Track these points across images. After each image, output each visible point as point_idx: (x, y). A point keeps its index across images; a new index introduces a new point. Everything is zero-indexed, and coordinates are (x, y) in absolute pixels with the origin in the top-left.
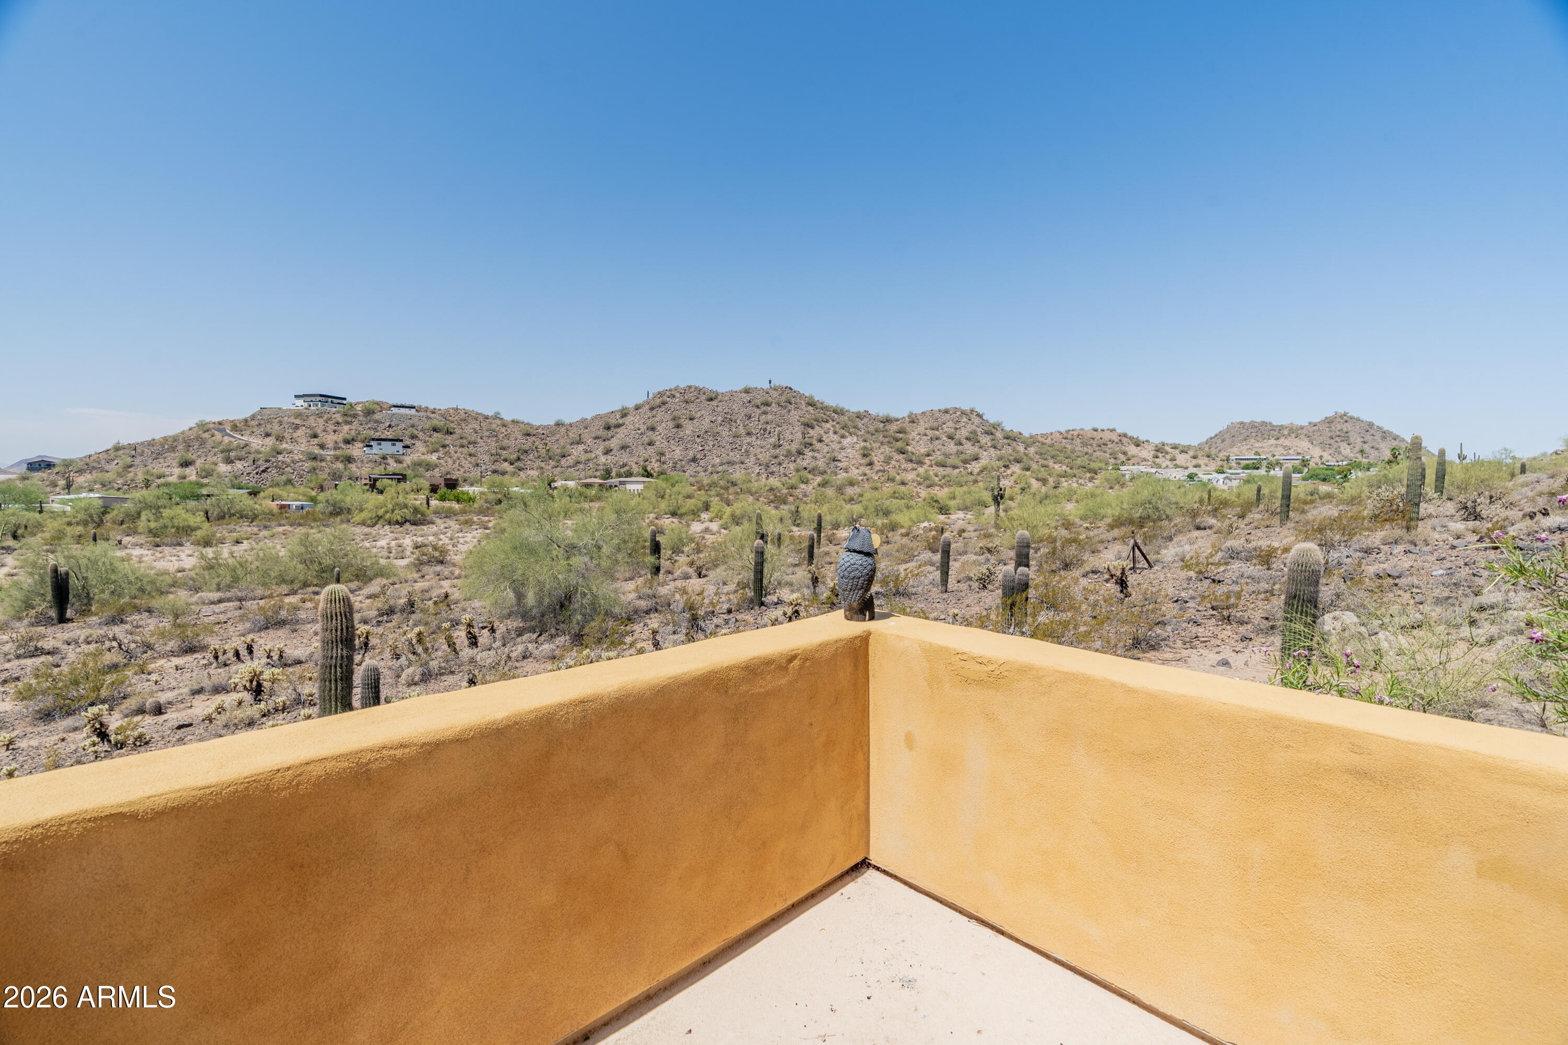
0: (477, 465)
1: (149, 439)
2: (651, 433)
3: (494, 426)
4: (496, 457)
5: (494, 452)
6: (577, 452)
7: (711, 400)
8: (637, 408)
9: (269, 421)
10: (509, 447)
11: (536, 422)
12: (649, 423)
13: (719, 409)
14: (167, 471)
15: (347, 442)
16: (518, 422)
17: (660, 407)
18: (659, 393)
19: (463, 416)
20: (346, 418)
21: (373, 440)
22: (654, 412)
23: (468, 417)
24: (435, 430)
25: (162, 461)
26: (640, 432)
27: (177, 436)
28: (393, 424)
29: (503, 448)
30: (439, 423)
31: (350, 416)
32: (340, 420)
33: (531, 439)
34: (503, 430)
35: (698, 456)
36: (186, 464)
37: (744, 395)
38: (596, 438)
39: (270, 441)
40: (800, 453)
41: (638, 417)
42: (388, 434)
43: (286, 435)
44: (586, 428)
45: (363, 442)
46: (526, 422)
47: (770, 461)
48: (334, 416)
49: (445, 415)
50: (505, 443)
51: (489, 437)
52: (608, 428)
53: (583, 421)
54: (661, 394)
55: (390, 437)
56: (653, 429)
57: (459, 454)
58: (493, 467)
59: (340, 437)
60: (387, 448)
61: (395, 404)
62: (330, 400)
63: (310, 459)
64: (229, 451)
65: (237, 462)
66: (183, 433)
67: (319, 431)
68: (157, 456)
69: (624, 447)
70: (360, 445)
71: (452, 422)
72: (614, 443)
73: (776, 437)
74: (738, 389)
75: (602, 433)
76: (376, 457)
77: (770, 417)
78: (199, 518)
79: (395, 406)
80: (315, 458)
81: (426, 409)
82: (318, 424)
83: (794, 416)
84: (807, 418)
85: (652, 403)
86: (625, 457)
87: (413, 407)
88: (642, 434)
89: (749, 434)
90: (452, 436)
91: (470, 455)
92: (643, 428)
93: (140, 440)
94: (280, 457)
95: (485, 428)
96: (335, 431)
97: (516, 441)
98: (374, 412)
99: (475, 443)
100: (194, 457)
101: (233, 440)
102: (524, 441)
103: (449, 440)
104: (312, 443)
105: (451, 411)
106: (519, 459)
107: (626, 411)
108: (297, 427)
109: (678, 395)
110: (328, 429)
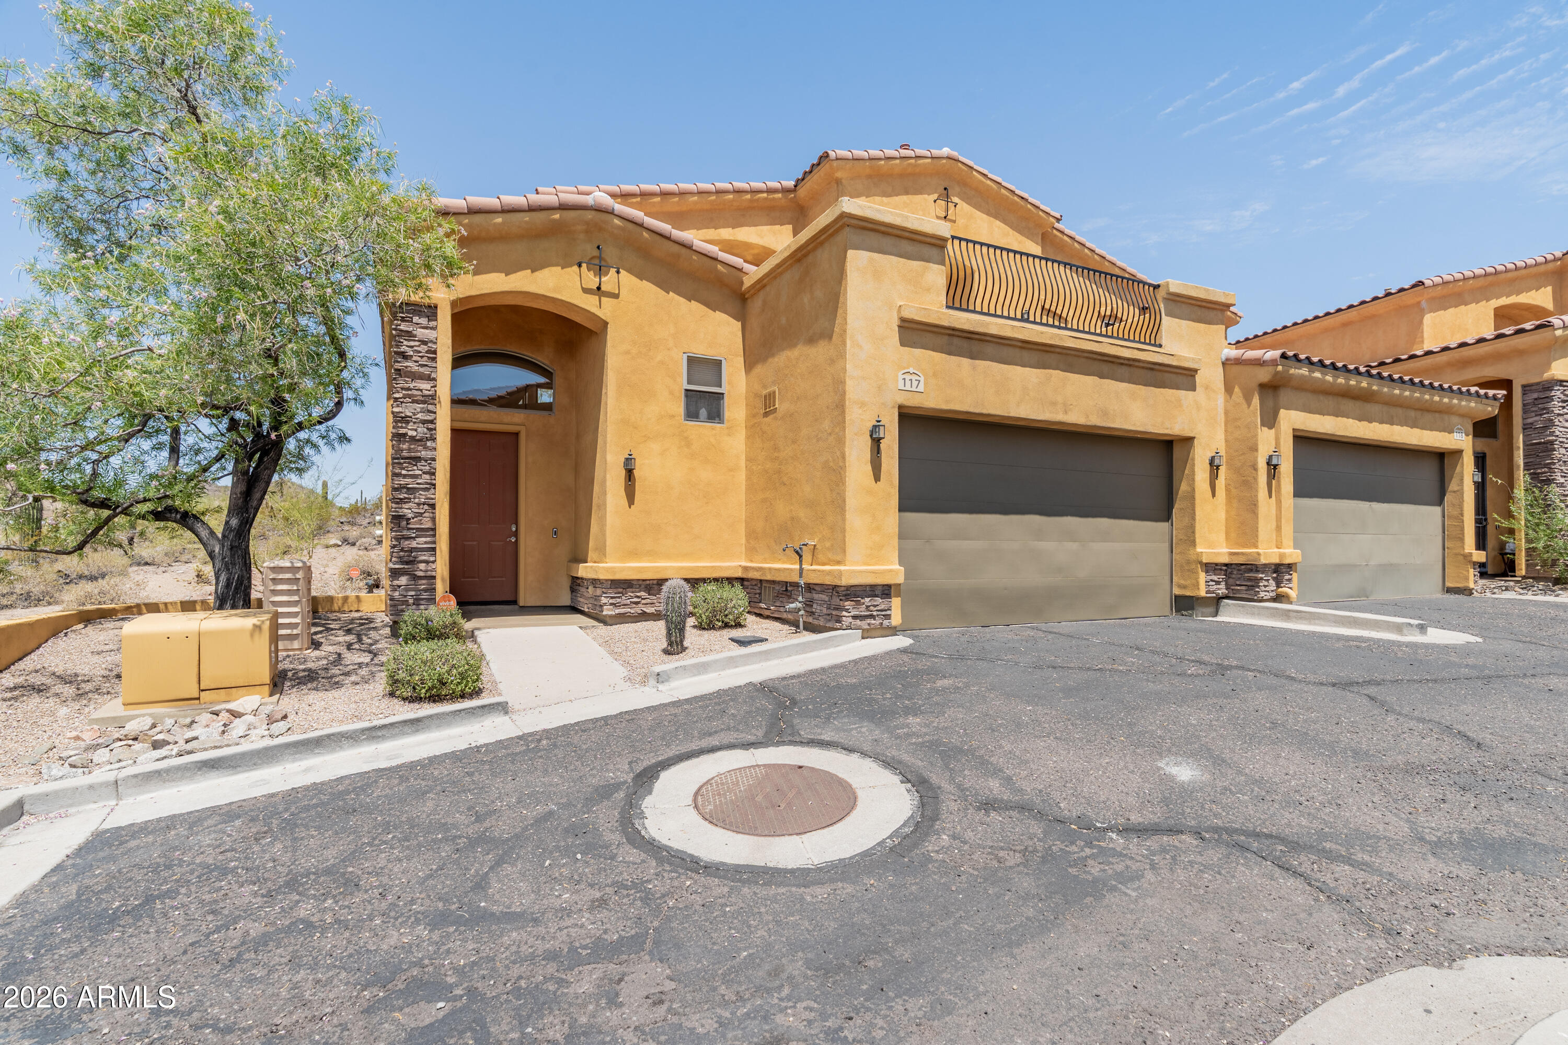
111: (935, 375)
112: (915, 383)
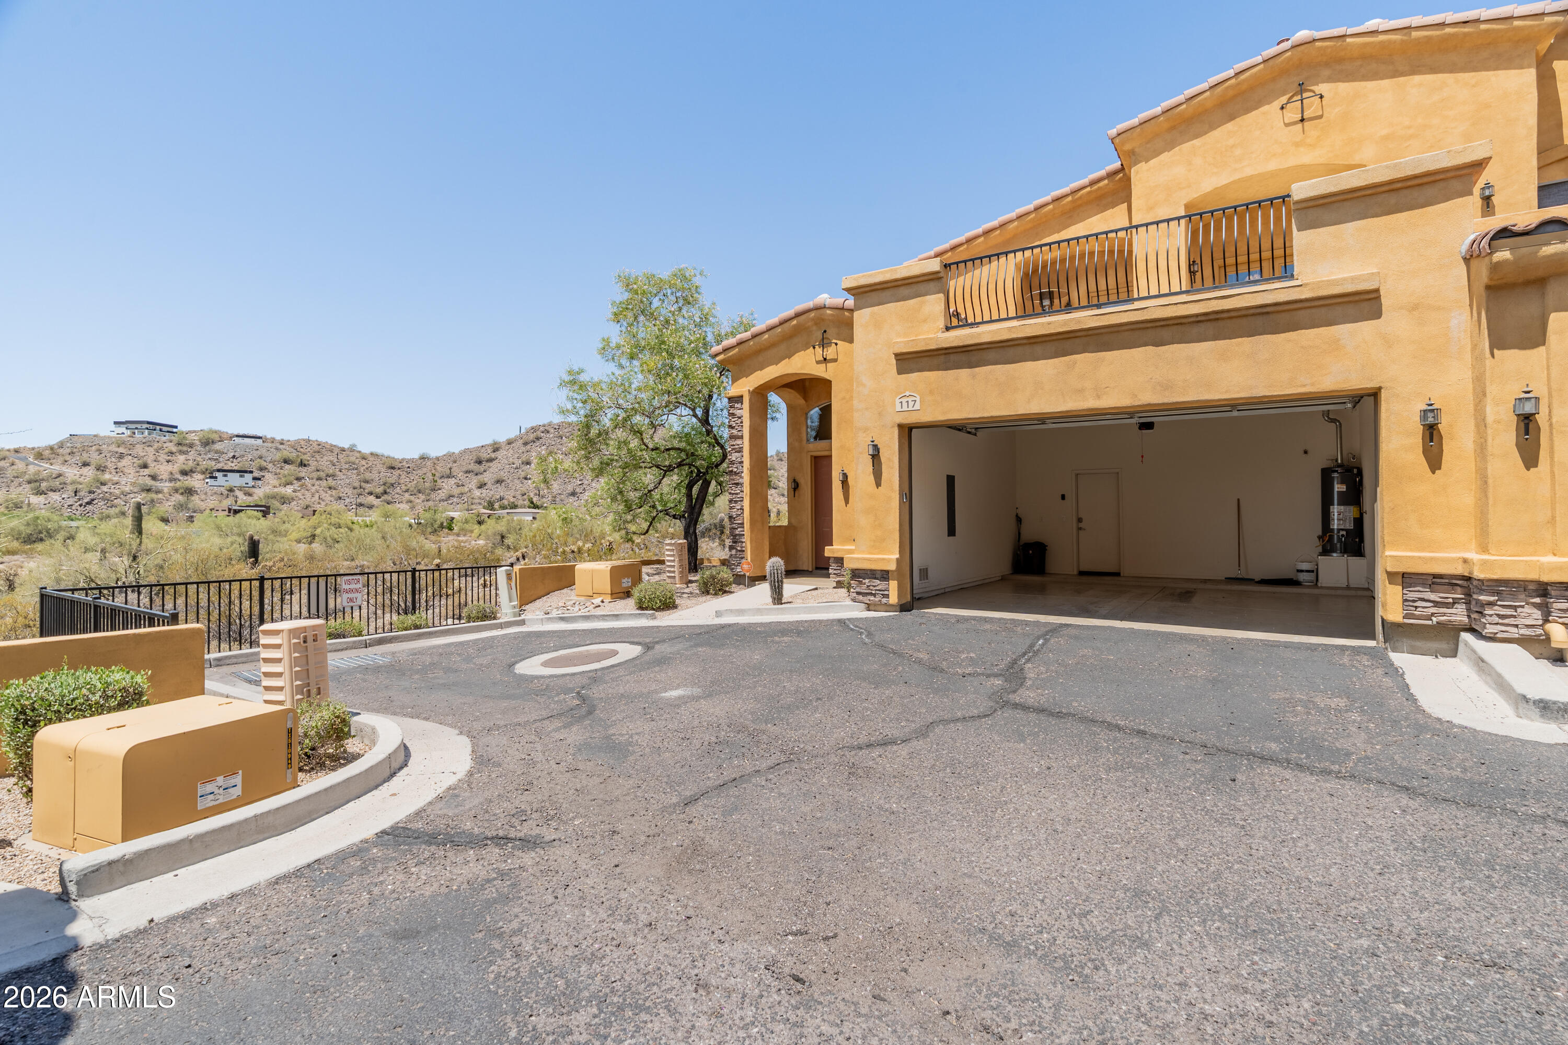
0: (340, 498)
2: (526, 467)
3: (352, 459)
4: (359, 490)
5: (357, 484)
6: (448, 486)
8: (510, 442)
9: (84, 449)
10: (372, 480)
11: (399, 456)
12: (524, 458)
15: (184, 473)
16: (378, 455)
17: (533, 442)
18: (531, 428)
19: (317, 448)
20: (180, 447)
21: (219, 471)
22: (528, 447)
23: (321, 449)
24: (286, 461)
26: (514, 466)
28: (237, 455)
29: (367, 482)
30: (293, 455)
31: (186, 445)
32: (174, 449)
33: (396, 472)
34: (364, 462)
35: (578, 490)
38: (467, 472)
39: (89, 471)
41: (511, 452)
42: (233, 465)
43: (109, 465)
44: (455, 462)
45: (203, 473)
46: (387, 455)
48: (165, 445)
49: (296, 446)
50: (368, 476)
51: (349, 470)
52: (479, 462)
53: (450, 455)
54: (534, 429)
55: (236, 468)
56: (528, 463)
57: (316, 487)
58: (359, 500)
59: (176, 468)
60: (234, 480)
61: (236, 433)
62: (158, 428)
63: (143, 490)
64: (38, 481)
65: (52, 494)
67: (149, 462)
69: (499, 481)
70: (201, 477)
71: (305, 454)
72: (487, 477)
75: (474, 467)
76: (223, 489)
79: (238, 436)
80: (149, 490)
81: (273, 440)
82: (149, 454)
85: (525, 438)
86: (502, 491)
87: (260, 438)
88: (517, 468)
90: (306, 468)
91: (330, 488)
92: (518, 463)
94: (105, 489)
95: (343, 461)
96: (168, 461)
97: (379, 475)
98: (213, 442)
99: (333, 476)
101: (40, 468)
102: (389, 474)
103: (303, 472)
104: (141, 474)
105: (302, 443)
106: (385, 492)
107: (498, 446)
108: (121, 456)
109: (552, 431)
110: (159, 459)
111: (931, 392)
112: (911, 404)
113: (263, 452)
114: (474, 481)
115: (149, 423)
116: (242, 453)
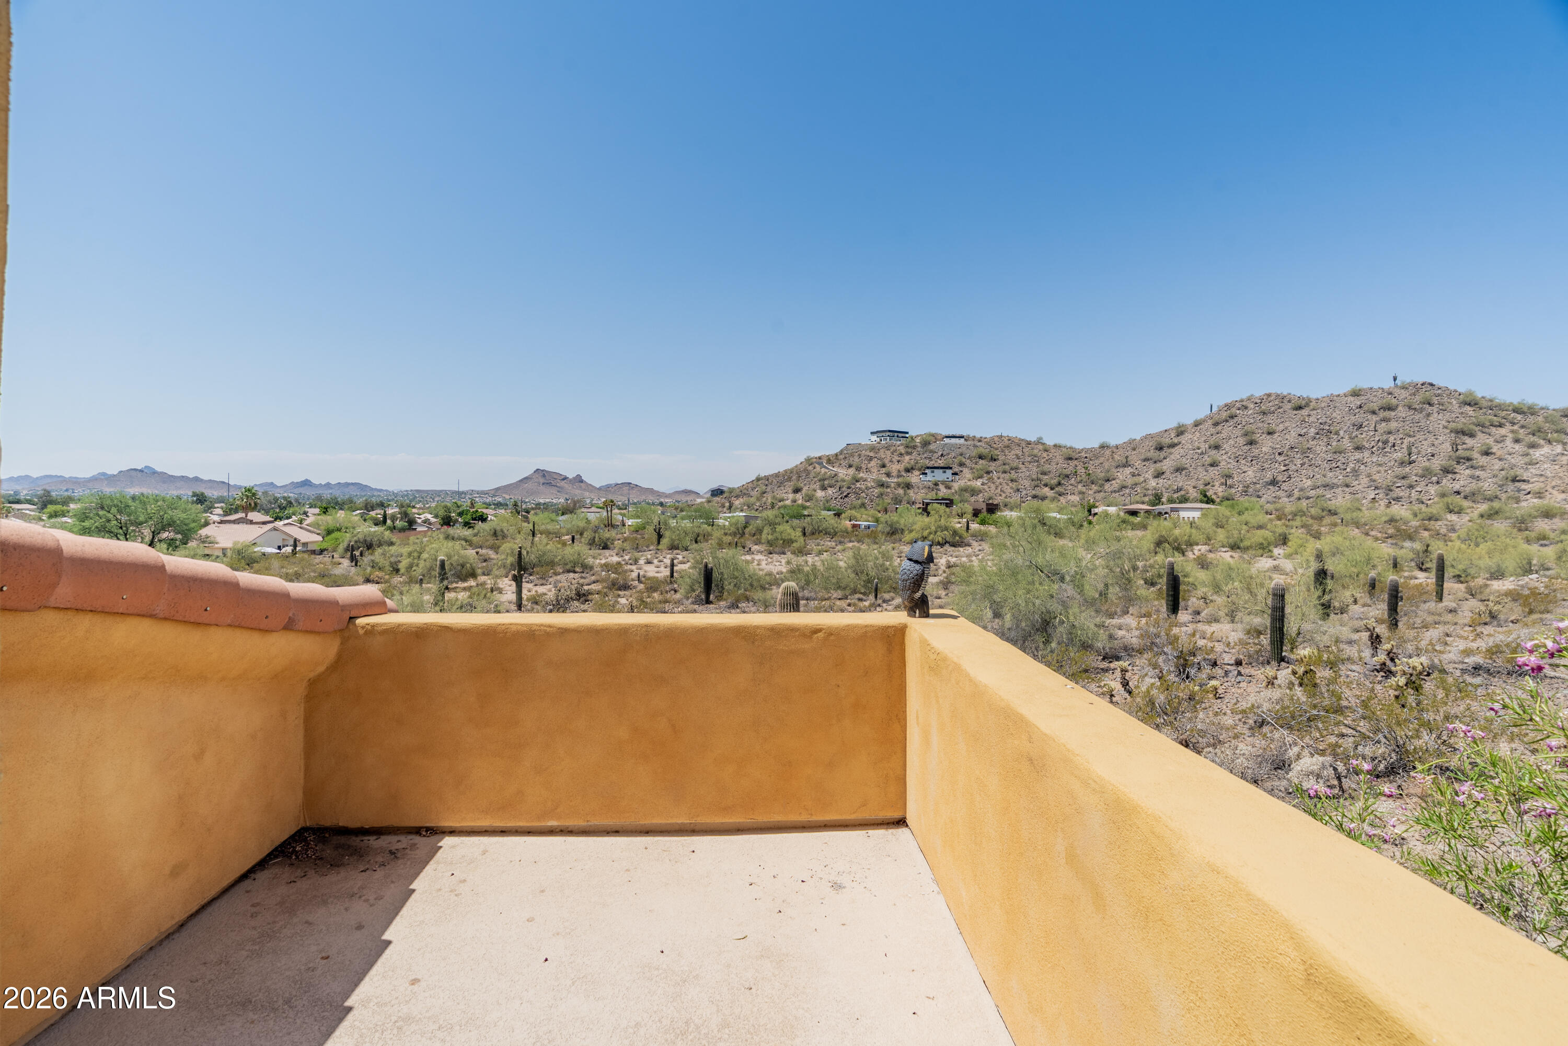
0: (1018, 490)
1: (777, 472)
2: (1214, 452)
3: (1036, 451)
4: (1037, 483)
5: (1035, 477)
6: (1123, 475)
7: (1300, 408)
8: (1197, 424)
9: (852, 455)
10: (1050, 472)
11: (1079, 446)
12: (1212, 441)
13: (1311, 419)
14: (785, 496)
15: (908, 470)
16: (1060, 447)
17: (1227, 421)
18: (1226, 405)
19: (1007, 442)
20: (907, 450)
21: (928, 468)
22: (1219, 428)
23: (1011, 443)
24: (981, 457)
25: (782, 488)
26: (1199, 451)
27: (793, 469)
28: (945, 453)
29: (1044, 473)
30: (984, 451)
31: (911, 447)
32: (903, 452)
33: (1073, 463)
34: (1045, 455)
35: (1280, 478)
36: (797, 490)
37: (1352, 399)
38: (1146, 460)
39: (852, 471)
40: (1447, 471)
41: (1198, 434)
42: (940, 462)
43: (863, 466)
44: (1134, 449)
45: (920, 470)
46: (1069, 446)
47: (1394, 483)
48: (898, 448)
49: (990, 443)
50: (1047, 467)
51: (1030, 462)
52: (1160, 448)
53: (1131, 441)
54: (1228, 406)
55: (942, 465)
56: (1217, 447)
57: (1001, 480)
58: (1034, 492)
59: (901, 467)
60: (939, 475)
61: (947, 434)
62: (896, 434)
63: (879, 485)
64: (824, 480)
65: (829, 489)
66: (796, 466)
67: (887, 462)
68: (780, 484)
69: (1179, 470)
70: (917, 473)
71: (997, 449)
72: (1167, 465)
73: (1405, 451)
74: (1341, 392)
75: (1153, 454)
76: (930, 484)
77: (1393, 425)
78: (799, 533)
79: (947, 437)
80: (882, 485)
81: (974, 438)
82: (886, 455)
83: (1438, 421)
84: (1461, 423)
85: (1216, 418)
86: (1180, 481)
87: (962, 437)
88: (1202, 453)
89: (1358, 448)
90: (996, 462)
91: (1012, 481)
92: (1204, 447)
93: (771, 473)
94: (858, 485)
95: (1027, 454)
96: (898, 461)
97: (1058, 465)
98: (929, 443)
99: (1017, 468)
100: (802, 485)
101: (827, 471)
103: (993, 466)
104: (881, 472)
105: (996, 439)
106: (1059, 484)
107: (1183, 429)
108: (871, 459)
109: (1252, 406)
110: (893, 459)
113: (964, 449)
114: (1152, 468)
115: (890, 431)
116: (948, 451)
